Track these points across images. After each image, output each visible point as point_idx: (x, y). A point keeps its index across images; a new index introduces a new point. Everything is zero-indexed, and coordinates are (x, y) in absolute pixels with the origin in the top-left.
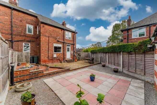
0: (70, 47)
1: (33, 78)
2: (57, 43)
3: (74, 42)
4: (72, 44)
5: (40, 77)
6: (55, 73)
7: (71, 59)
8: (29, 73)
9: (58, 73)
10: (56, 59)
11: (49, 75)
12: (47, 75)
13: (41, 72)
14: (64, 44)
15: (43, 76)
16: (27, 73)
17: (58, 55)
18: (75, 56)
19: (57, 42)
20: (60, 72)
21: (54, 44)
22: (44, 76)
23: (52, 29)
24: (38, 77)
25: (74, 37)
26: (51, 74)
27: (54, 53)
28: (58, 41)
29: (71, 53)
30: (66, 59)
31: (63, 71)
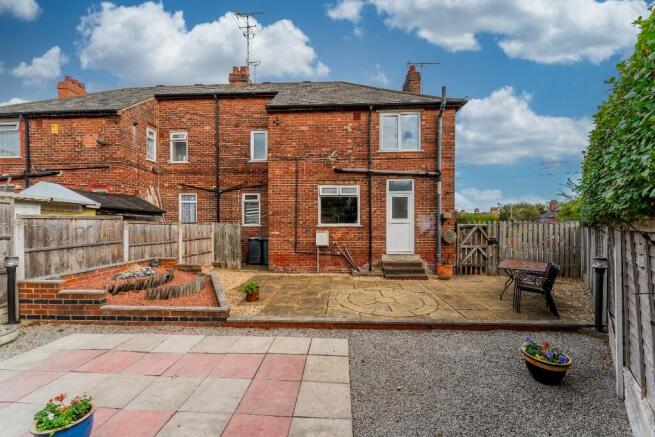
0: (410, 196)
1: (68, 318)
2: (334, 181)
3: (437, 166)
4: (426, 176)
5: (89, 318)
6: (145, 319)
7: (417, 258)
8: (58, 296)
9: (160, 319)
10: (329, 253)
11: (119, 318)
12: (113, 318)
13: (90, 302)
14: (370, 182)
15: (98, 318)
16: (53, 296)
17: (339, 234)
18: (444, 243)
19: (335, 175)
20: (166, 319)
21: (320, 187)
22: (104, 318)
23: (309, 123)
24: (83, 318)
25: (437, 134)
26: (129, 319)
27: (320, 225)
28: (336, 171)
29: (417, 228)
30: (385, 258)
31: (185, 319)
